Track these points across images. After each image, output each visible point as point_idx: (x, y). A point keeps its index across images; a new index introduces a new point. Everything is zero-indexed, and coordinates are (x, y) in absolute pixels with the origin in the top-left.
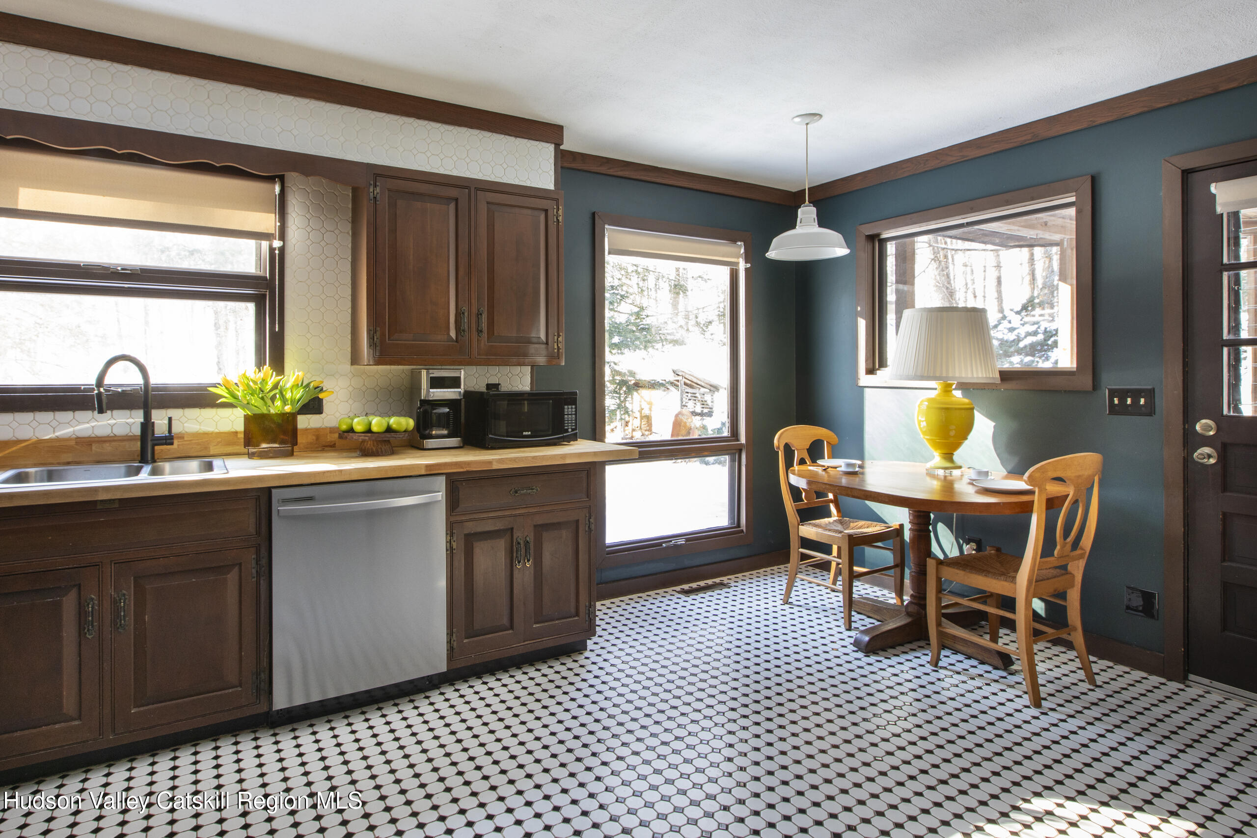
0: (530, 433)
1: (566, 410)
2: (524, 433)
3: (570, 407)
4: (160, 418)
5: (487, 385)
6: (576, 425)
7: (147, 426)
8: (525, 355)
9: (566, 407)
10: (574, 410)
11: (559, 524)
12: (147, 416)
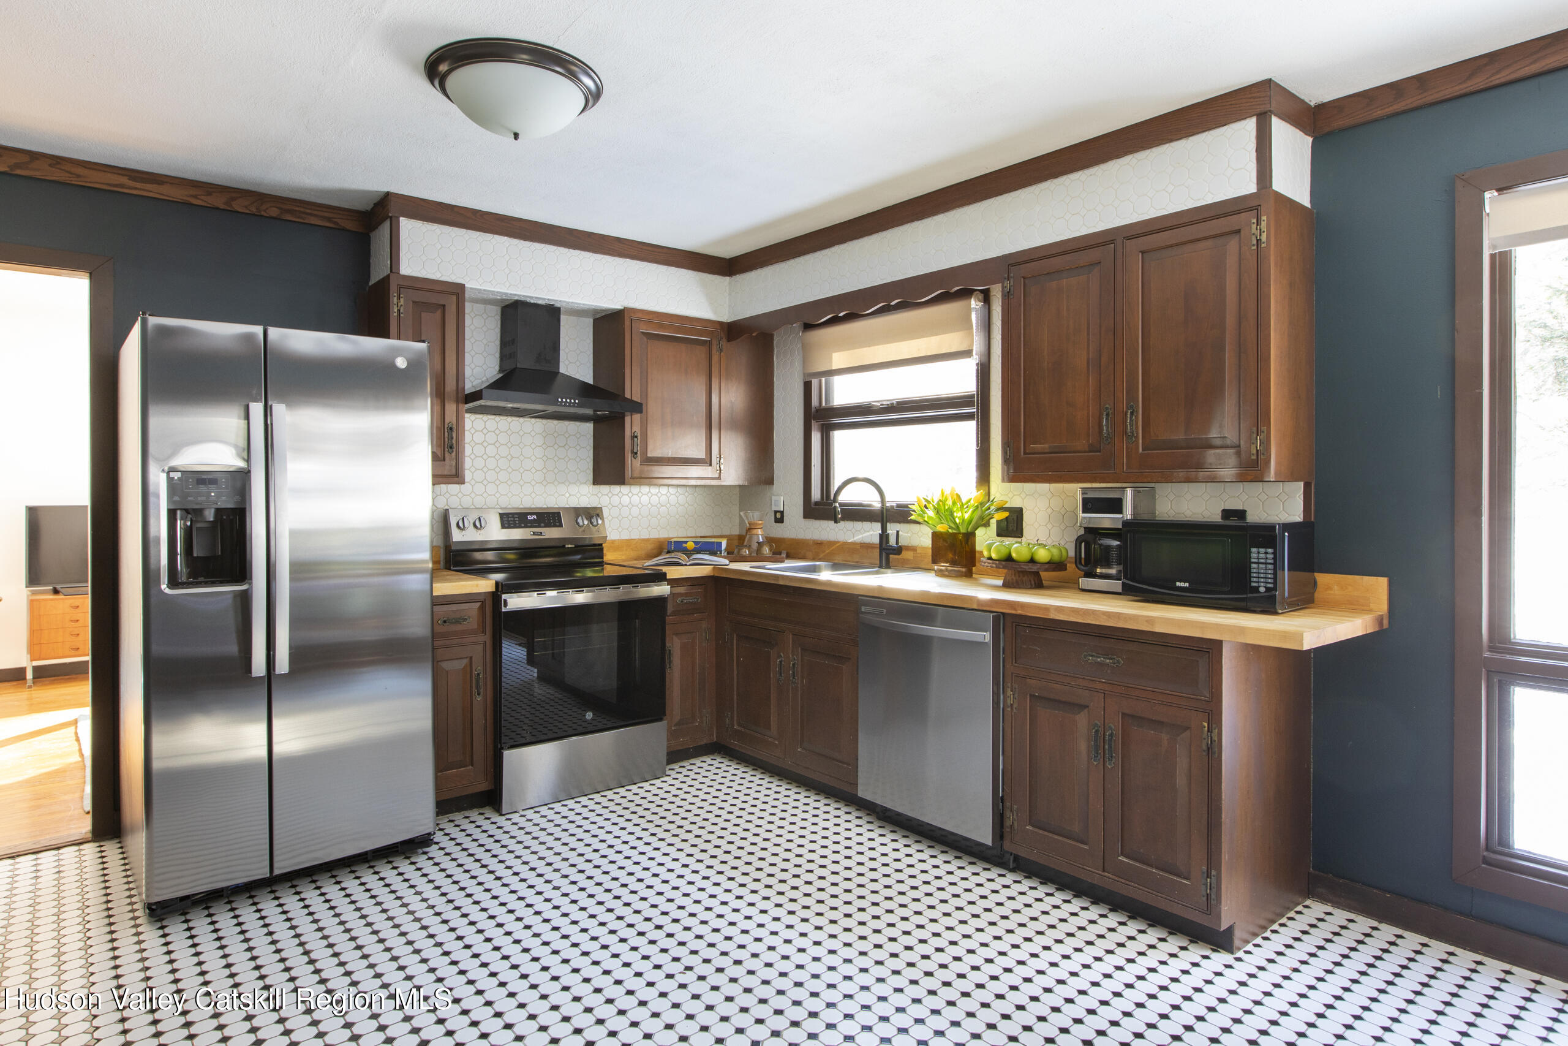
0: (1187, 585)
1: (1254, 555)
2: (1178, 584)
3: (1262, 550)
4: (892, 529)
5: (1224, 511)
6: (1275, 583)
7: (884, 536)
8: (1200, 466)
9: (1254, 550)
10: (1271, 556)
11: (1161, 723)
12: (884, 529)
